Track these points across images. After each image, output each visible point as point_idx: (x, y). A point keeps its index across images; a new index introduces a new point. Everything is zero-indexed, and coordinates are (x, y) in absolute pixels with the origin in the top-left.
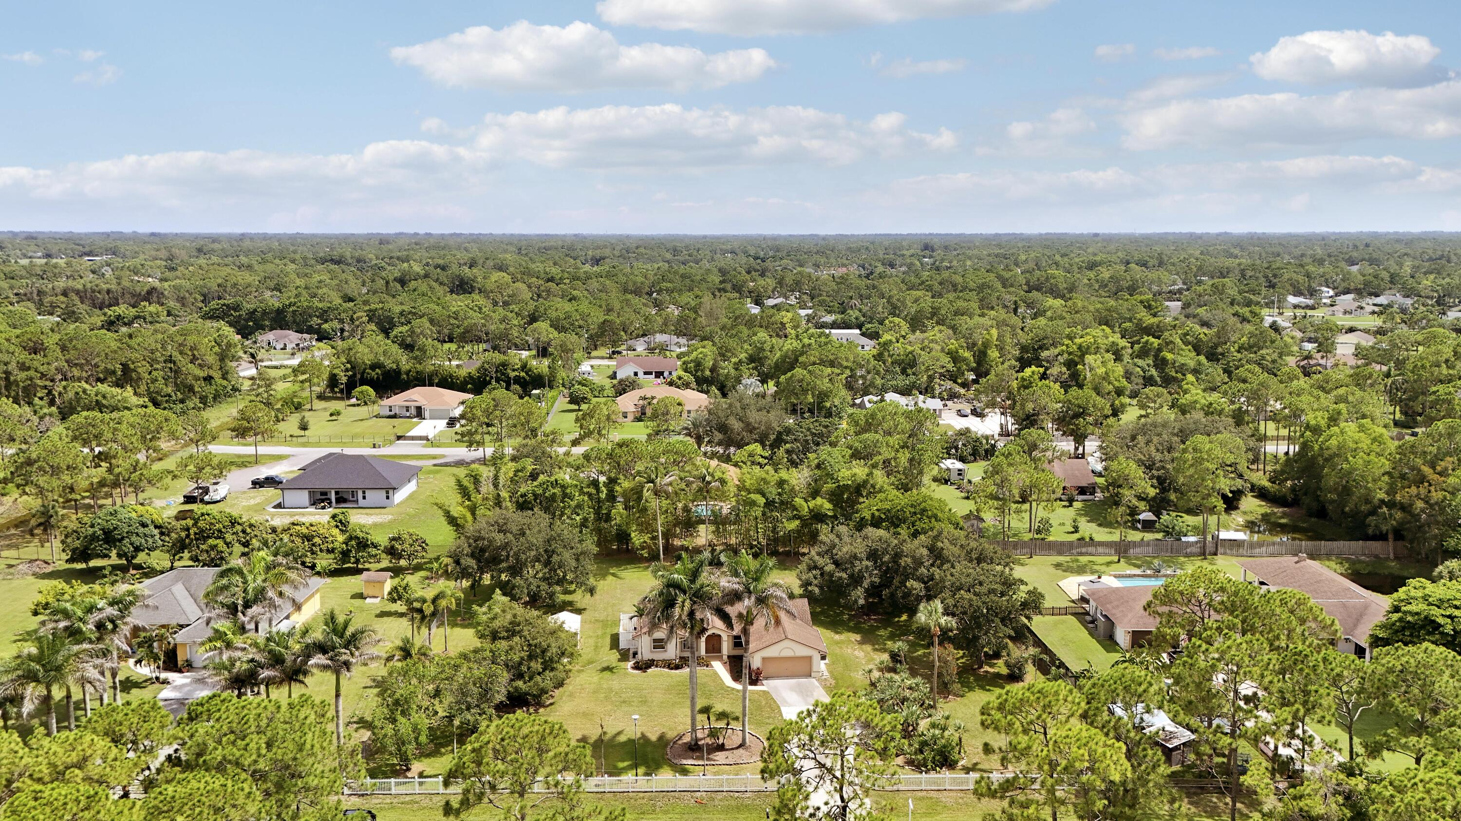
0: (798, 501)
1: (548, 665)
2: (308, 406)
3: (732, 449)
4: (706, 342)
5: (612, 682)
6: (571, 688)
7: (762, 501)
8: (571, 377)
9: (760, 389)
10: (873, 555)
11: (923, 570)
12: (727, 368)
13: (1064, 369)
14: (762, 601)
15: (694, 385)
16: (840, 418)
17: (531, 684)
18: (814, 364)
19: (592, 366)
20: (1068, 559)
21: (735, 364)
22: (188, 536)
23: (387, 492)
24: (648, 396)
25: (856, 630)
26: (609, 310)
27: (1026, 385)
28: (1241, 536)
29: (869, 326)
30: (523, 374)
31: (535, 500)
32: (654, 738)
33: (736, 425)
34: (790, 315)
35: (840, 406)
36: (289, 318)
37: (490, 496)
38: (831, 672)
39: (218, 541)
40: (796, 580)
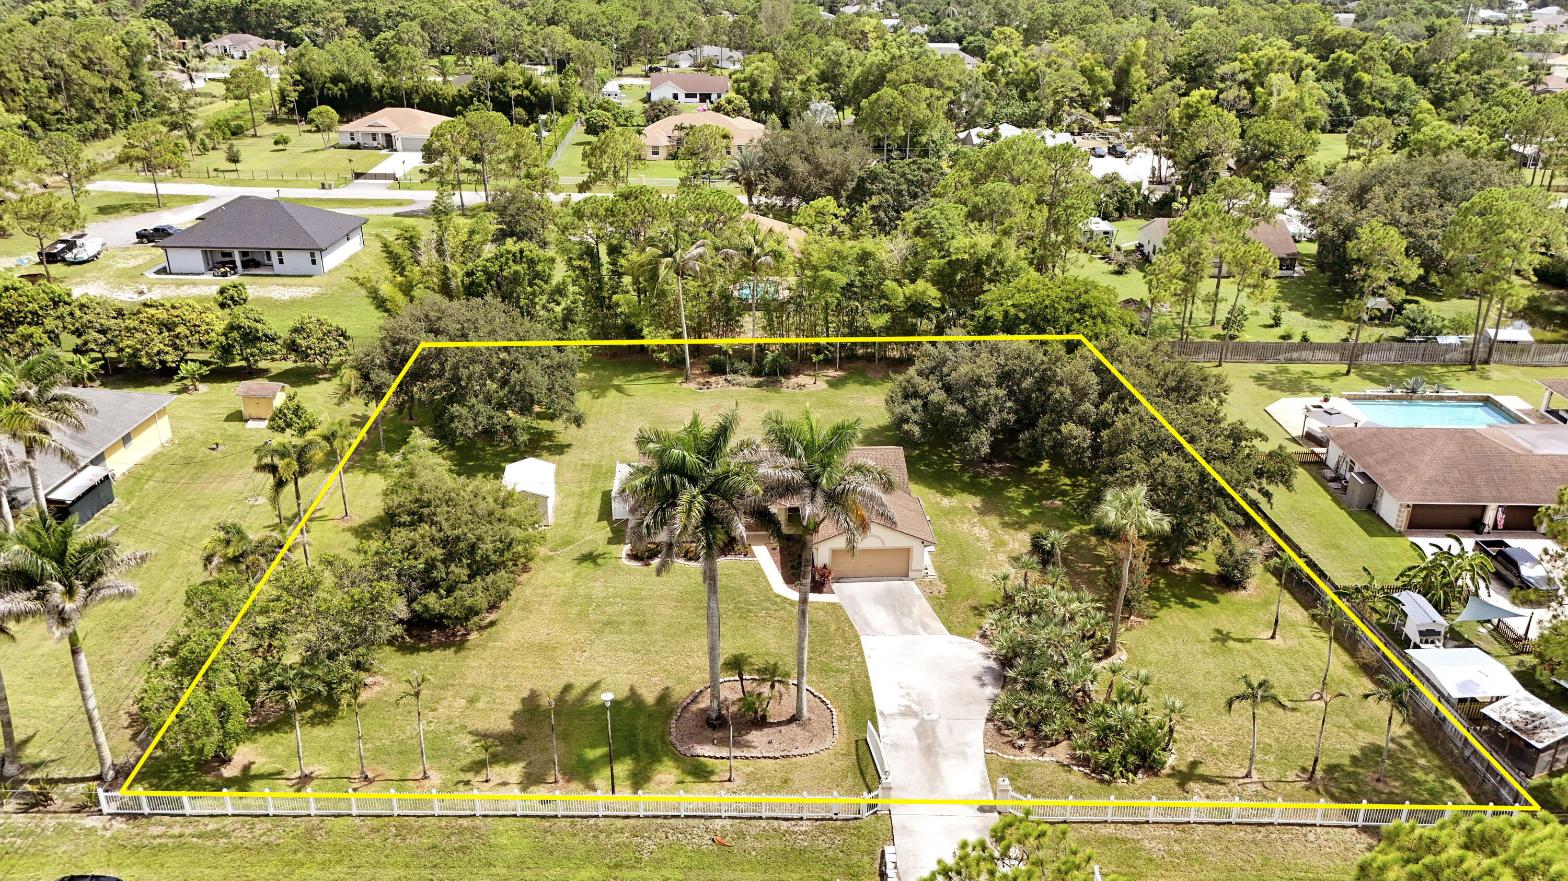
0: (890, 284)
1: (481, 568)
2: (252, 132)
3: (795, 201)
4: (764, 54)
5: (593, 582)
6: (528, 591)
8: (591, 99)
9: (833, 118)
10: (1005, 377)
11: (1087, 406)
12: (791, 91)
13: (1243, 92)
14: (835, 499)
15: (747, 111)
16: (939, 157)
17: (450, 600)
18: (907, 82)
19: (621, 87)
20: (1272, 367)
21: (802, 83)
23: (312, 255)
24: (686, 124)
25: (973, 488)
26: (646, 14)
27: (1191, 116)
28: (1521, 335)
29: (971, 38)
30: (526, 93)
31: (488, 281)
32: (650, 698)
33: (800, 167)
34: (874, 22)
35: (939, 142)
36: (252, 19)
37: (434, 270)
38: (938, 569)
39: (33, 329)
40: (883, 407)
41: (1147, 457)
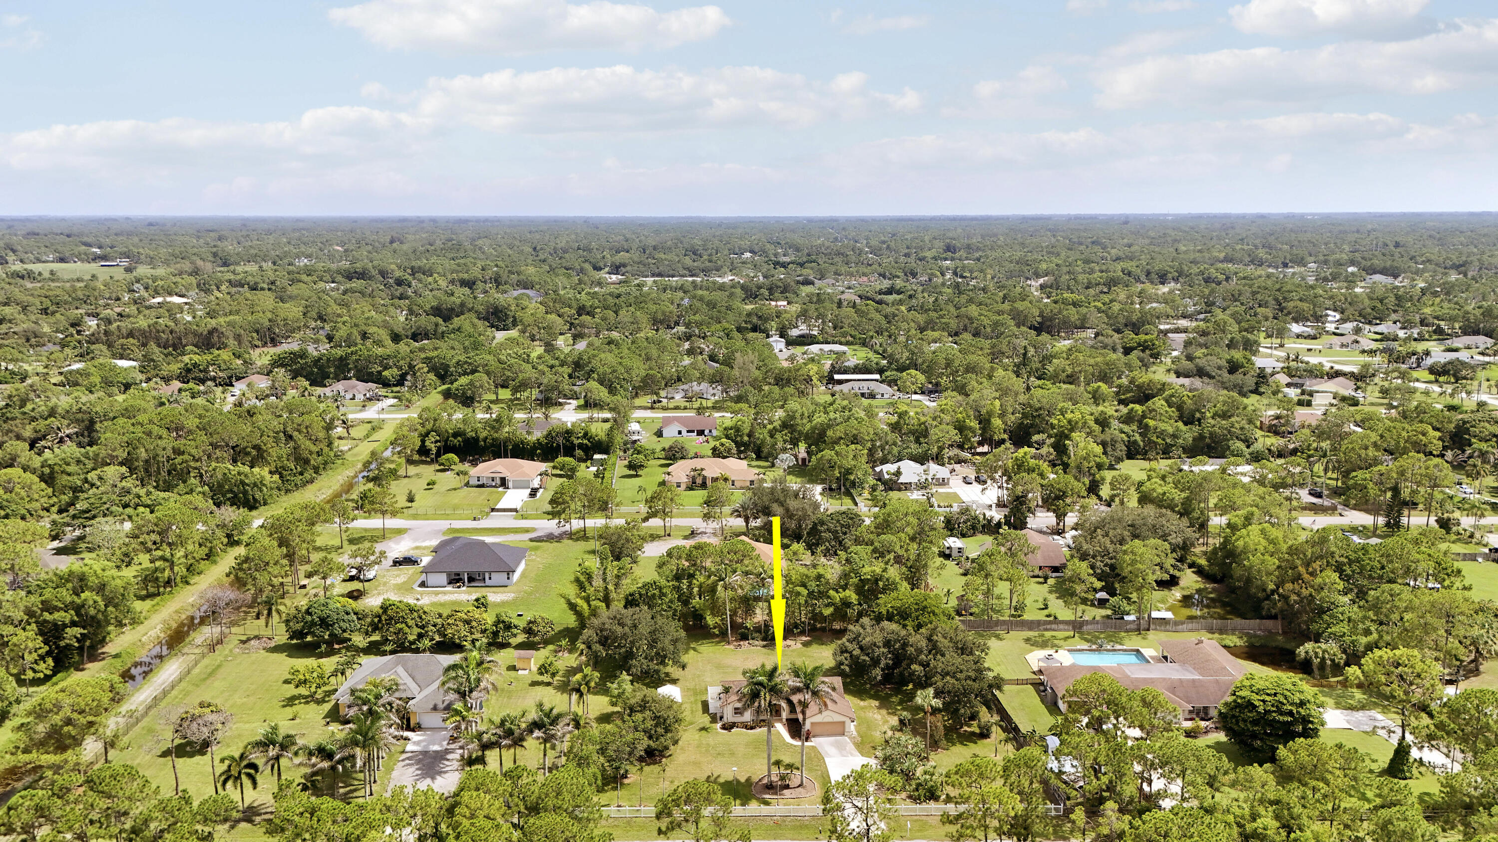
0: (832, 592)
1: (667, 730)
5: (708, 739)
6: (682, 743)
7: (805, 592)
10: (887, 643)
11: (923, 658)
12: (763, 434)
13: (1052, 450)
14: (815, 693)
15: (735, 453)
17: (658, 742)
19: (639, 422)
20: (1036, 634)
22: (380, 621)
23: (507, 573)
24: (698, 466)
25: (875, 697)
27: (1019, 466)
28: (1169, 615)
29: (889, 373)
30: (585, 441)
32: (743, 780)
34: (816, 367)
35: (862, 478)
36: (351, 365)
37: (601, 589)
38: (858, 732)
39: (403, 625)
40: (831, 657)
41: (943, 678)
